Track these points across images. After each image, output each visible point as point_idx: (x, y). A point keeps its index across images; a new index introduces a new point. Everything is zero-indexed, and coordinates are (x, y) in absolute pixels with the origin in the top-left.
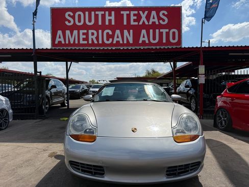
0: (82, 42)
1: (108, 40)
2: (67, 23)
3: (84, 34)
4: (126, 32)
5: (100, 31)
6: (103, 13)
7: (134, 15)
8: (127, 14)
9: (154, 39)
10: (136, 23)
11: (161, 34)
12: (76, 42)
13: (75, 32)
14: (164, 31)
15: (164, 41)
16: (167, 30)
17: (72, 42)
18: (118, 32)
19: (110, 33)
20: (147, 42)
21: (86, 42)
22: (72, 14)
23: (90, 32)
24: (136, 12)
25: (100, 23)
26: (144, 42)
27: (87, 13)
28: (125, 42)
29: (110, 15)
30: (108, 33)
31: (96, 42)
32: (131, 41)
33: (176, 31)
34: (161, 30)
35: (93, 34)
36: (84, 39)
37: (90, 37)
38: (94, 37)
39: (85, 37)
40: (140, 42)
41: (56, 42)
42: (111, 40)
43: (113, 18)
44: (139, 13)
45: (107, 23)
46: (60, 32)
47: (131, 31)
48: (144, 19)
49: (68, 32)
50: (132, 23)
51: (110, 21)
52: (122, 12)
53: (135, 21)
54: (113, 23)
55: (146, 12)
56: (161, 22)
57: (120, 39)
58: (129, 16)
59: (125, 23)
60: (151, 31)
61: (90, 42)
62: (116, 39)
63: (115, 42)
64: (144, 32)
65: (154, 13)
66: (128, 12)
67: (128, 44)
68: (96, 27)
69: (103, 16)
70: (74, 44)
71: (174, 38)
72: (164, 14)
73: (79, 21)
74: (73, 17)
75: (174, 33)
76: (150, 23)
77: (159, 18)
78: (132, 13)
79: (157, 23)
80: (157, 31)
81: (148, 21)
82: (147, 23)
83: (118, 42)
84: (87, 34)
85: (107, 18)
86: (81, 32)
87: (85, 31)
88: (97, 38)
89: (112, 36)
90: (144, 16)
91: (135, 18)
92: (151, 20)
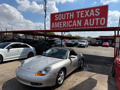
0: (60, 27)
1: (70, 25)
2: (56, 19)
3: (61, 23)
4: (78, 21)
5: (67, 22)
6: (69, 13)
7: (83, 13)
8: (79, 13)
9: (92, 23)
10: (83, 17)
11: (95, 21)
12: (59, 27)
13: (58, 23)
14: (97, 19)
15: (97, 24)
16: (99, 19)
17: (57, 27)
18: (75, 21)
19: (71, 22)
20: (88, 25)
21: (62, 27)
22: (57, 15)
23: (64, 22)
24: (83, 11)
25: (68, 18)
26: (86, 25)
27: (63, 14)
28: (78, 26)
29: (72, 14)
30: (70, 22)
31: (65, 27)
32: (80, 25)
33: (104, 19)
34: (96, 19)
35: (64, 23)
36: (61, 26)
37: (64, 24)
38: (65, 25)
39: (61, 24)
40: (85, 25)
41: (52, 27)
42: (71, 25)
43: (73, 15)
44: (85, 11)
45: (70, 18)
46: (53, 23)
47: (81, 20)
48: (87, 14)
49: (56, 23)
50: (81, 17)
51: (72, 17)
52: (77, 12)
53: (83, 15)
54: (73, 18)
55: (88, 11)
56: (96, 14)
57: (75, 25)
58: (80, 13)
59: (78, 17)
60: (90, 20)
61: (63, 27)
62: (73, 25)
63: (73, 26)
64: (87, 20)
65: (92, 11)
66: (80, 12)
67: (79, 26)
68: (66, 20)
69: (69, 15)
70: (58, 28)
71: (103, 23)
72: (97, 10)
73: (60, 18)
74: (58, 17)
75: (103, 20)
76: (90, 16)
77: (95, 13)
78: (82, 12)
79: (94, 15)
80: (93, 19)
81: (89, 15)
82: (88, 16)
83: (74, 26)
84: (62, 23)
85: (71, 15)
86: (60, 22)
87: (62, 22)
88: (66, 25)
89: (72, 24)
90: (87, 13)
91: (83, 14)
92: (91, 14)
